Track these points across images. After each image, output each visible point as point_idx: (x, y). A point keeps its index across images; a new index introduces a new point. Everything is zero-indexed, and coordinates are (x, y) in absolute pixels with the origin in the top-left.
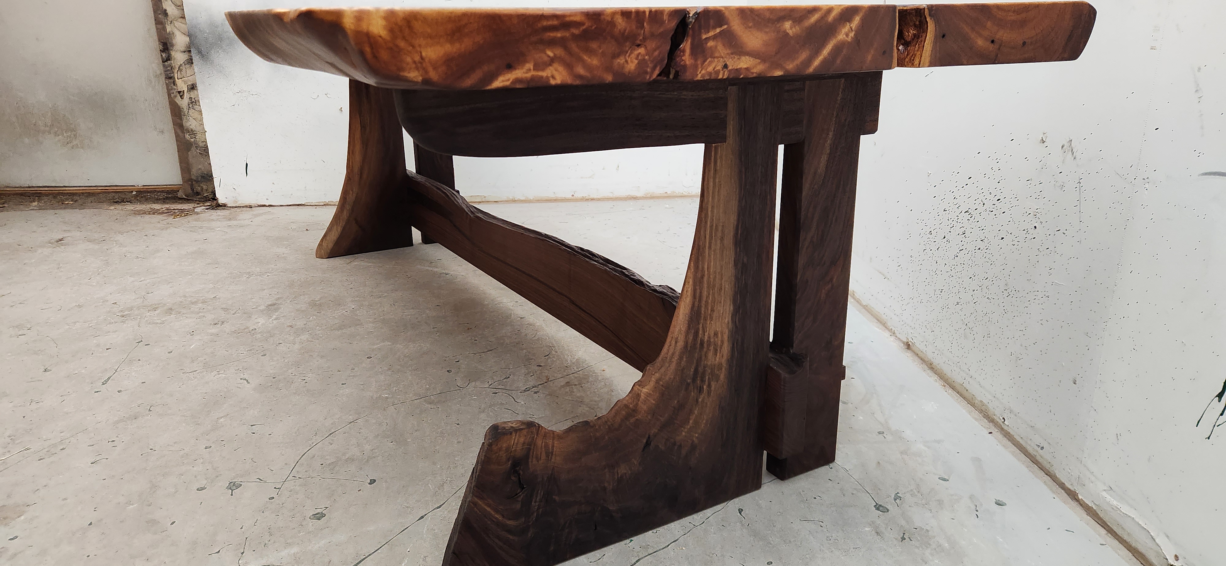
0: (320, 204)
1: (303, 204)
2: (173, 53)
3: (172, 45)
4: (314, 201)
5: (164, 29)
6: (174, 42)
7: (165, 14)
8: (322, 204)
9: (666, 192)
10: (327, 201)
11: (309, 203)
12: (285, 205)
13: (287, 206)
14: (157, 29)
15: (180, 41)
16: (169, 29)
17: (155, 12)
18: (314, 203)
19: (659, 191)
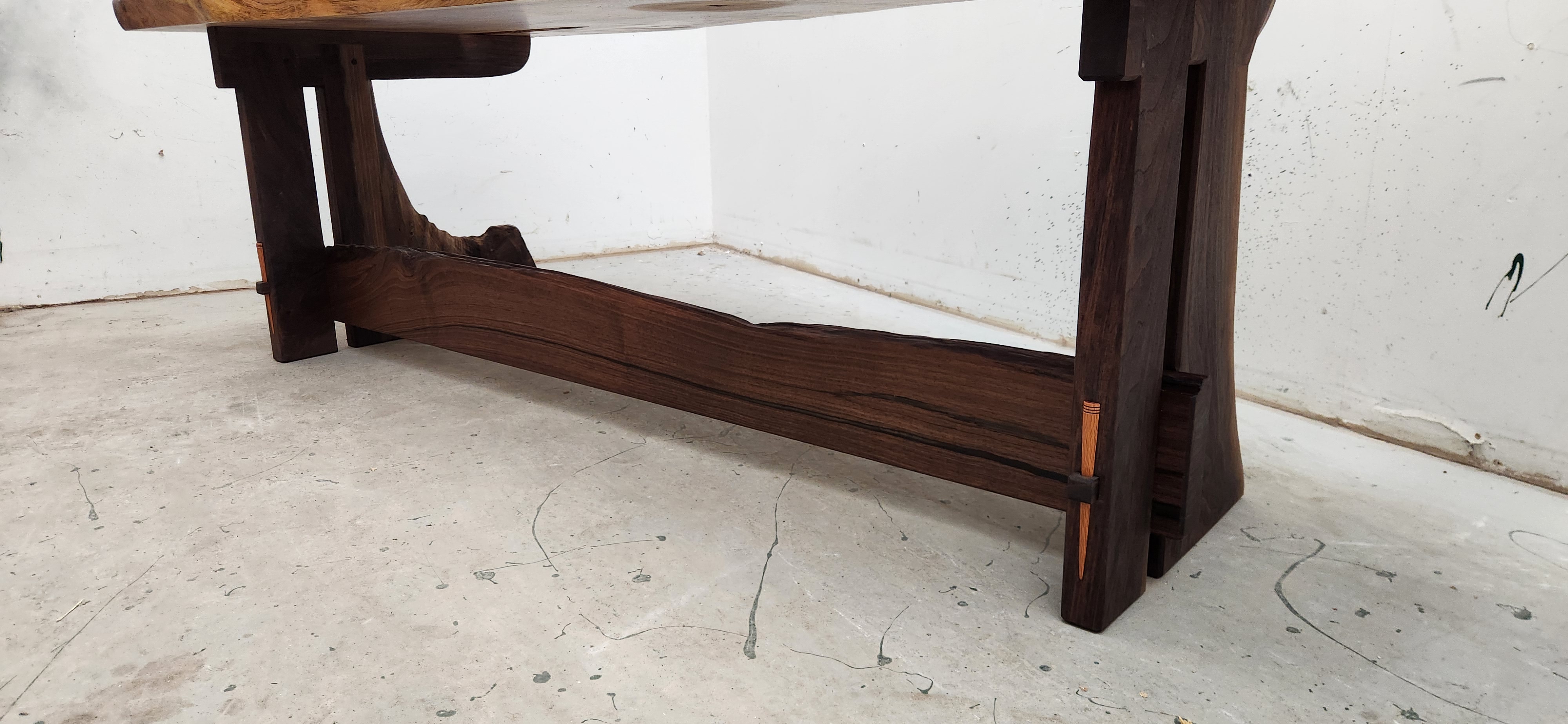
0: (132, 297)
1: (102, 298)
4: (120, 292)
8: (135, 297)
9: (629, 247)
10: (142, 290)
11: (113, 296)
12: (70, 302)
13: (75, 303)
18: (121, 296)
19: (621, 246)
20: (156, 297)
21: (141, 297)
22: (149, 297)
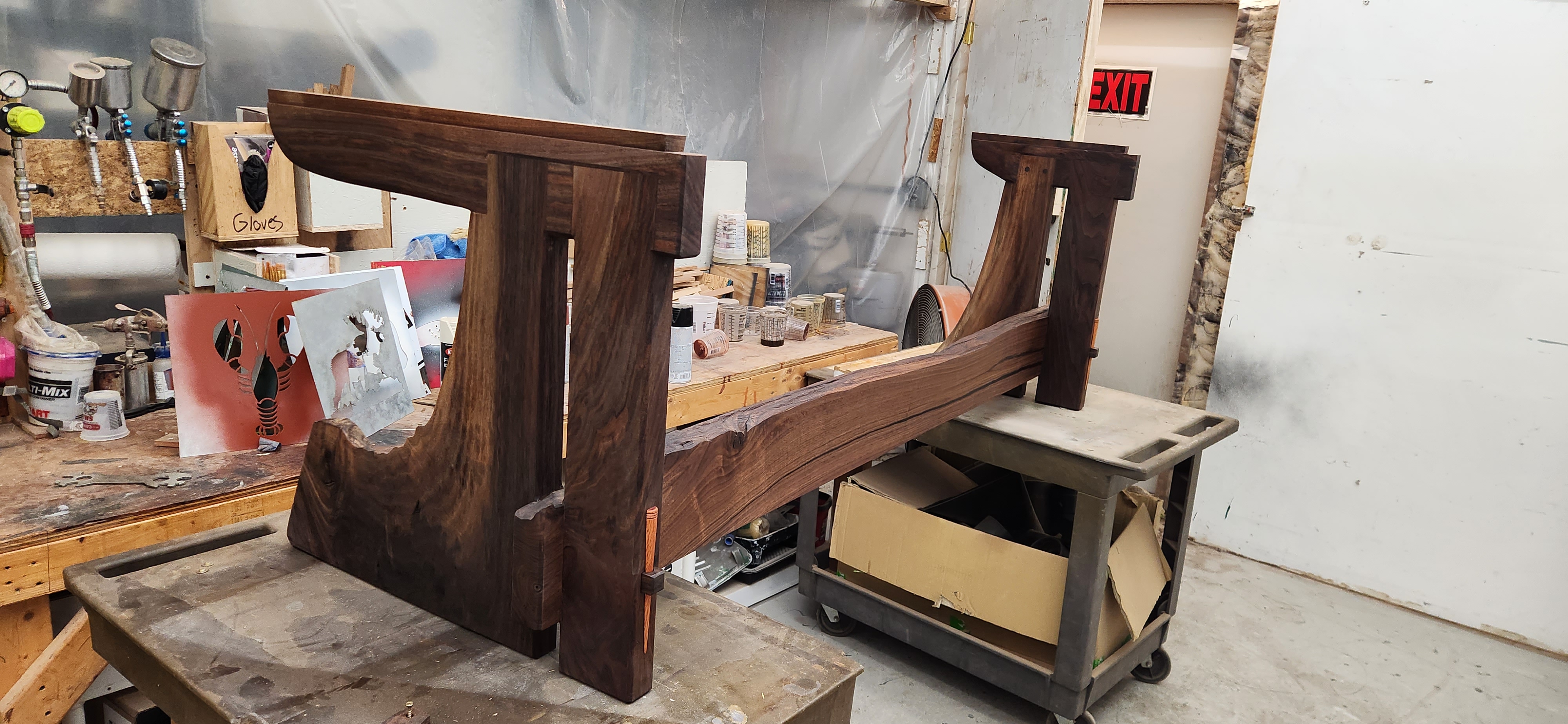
0: (1299, 573)
2: (1188, 375)
3: (1190, 368)
4: (1292, 566)
5: (1188, 352)
6: (1193, 365)
7: (1194, 338)
10: (1308, 571)
13: (1260, 562)
14: (1181, 350)
15: (1199, 365)
16: (1192, 352)
17: (1184, 334)
18: (1292, 569)
20: (1315, 580)
21: (1304, 575)
22: (1310, 578)
